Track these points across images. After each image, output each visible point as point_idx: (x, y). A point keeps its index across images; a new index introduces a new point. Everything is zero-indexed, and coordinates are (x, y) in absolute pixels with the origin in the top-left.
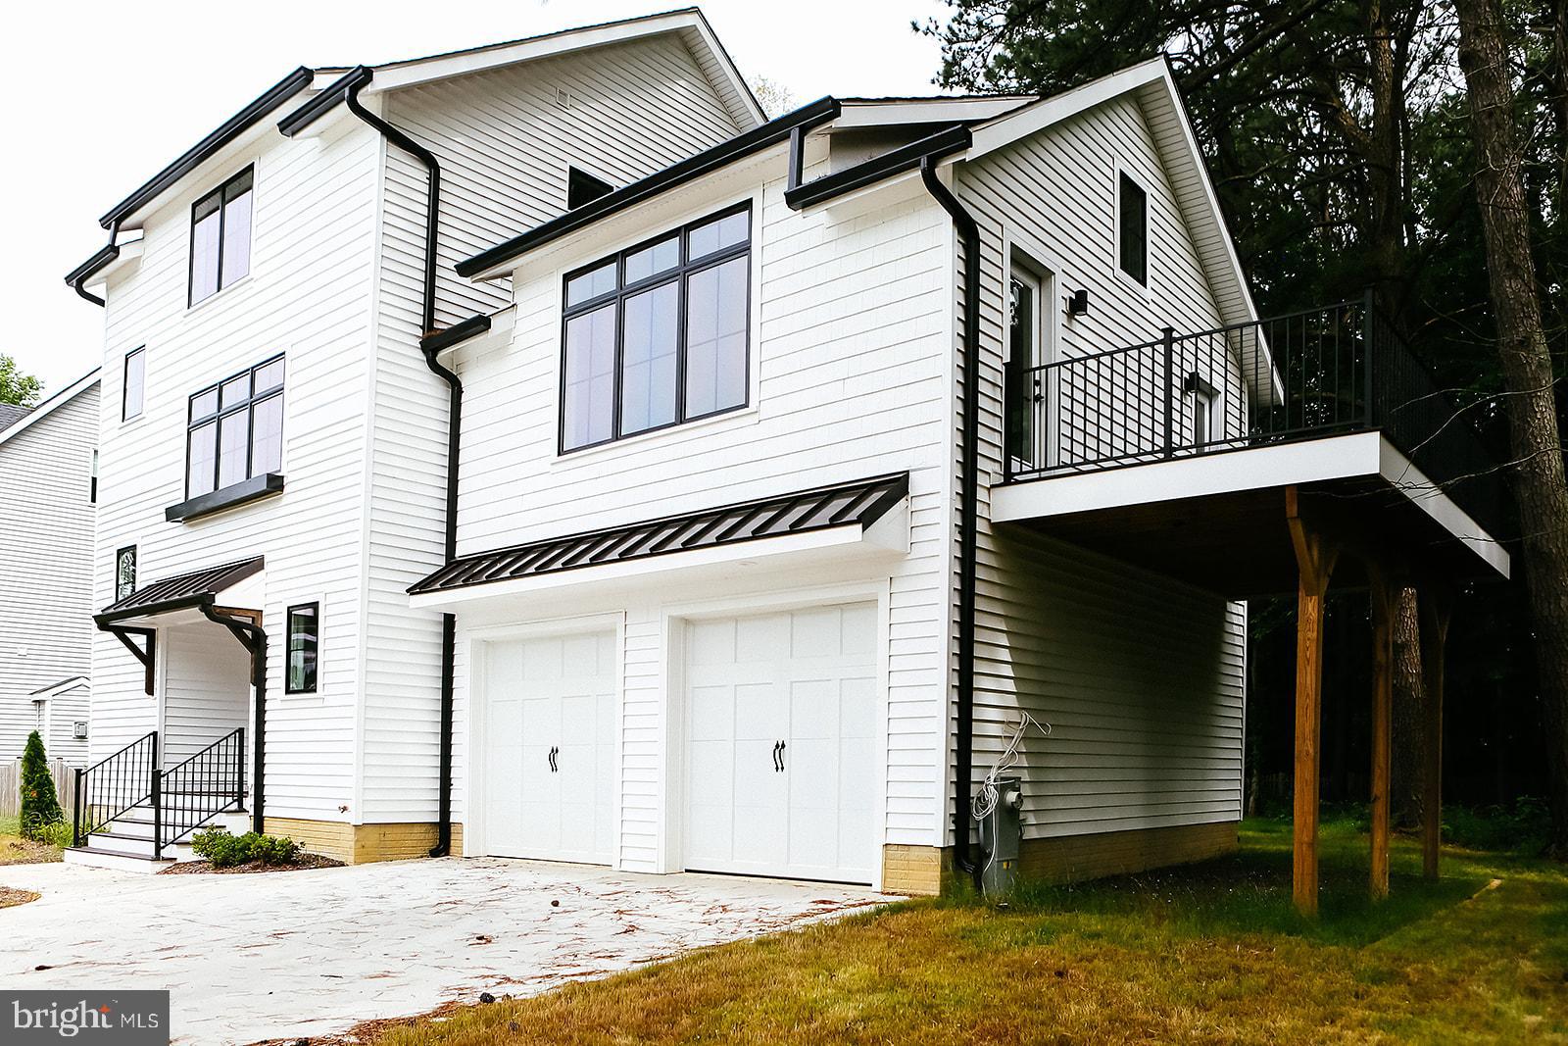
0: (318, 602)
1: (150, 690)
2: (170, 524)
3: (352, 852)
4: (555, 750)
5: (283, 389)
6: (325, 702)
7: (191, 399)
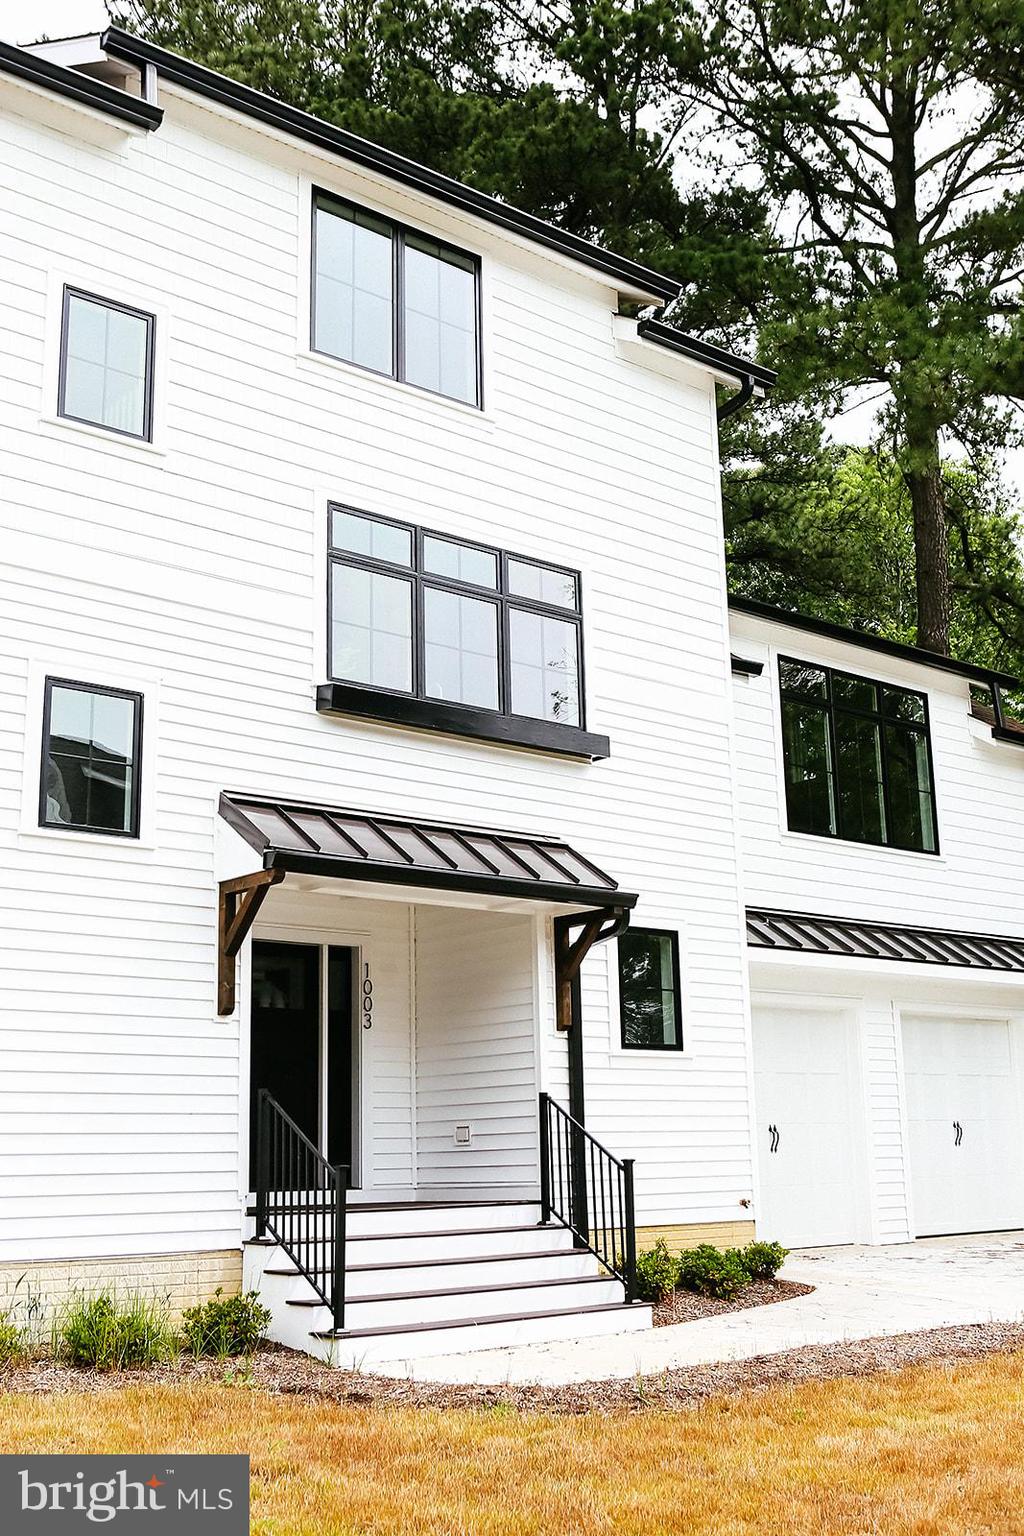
0: (676, 933)
4: (772, 1127)
5: (575, 617)
6: (695, 1064)
7: (330, 506)
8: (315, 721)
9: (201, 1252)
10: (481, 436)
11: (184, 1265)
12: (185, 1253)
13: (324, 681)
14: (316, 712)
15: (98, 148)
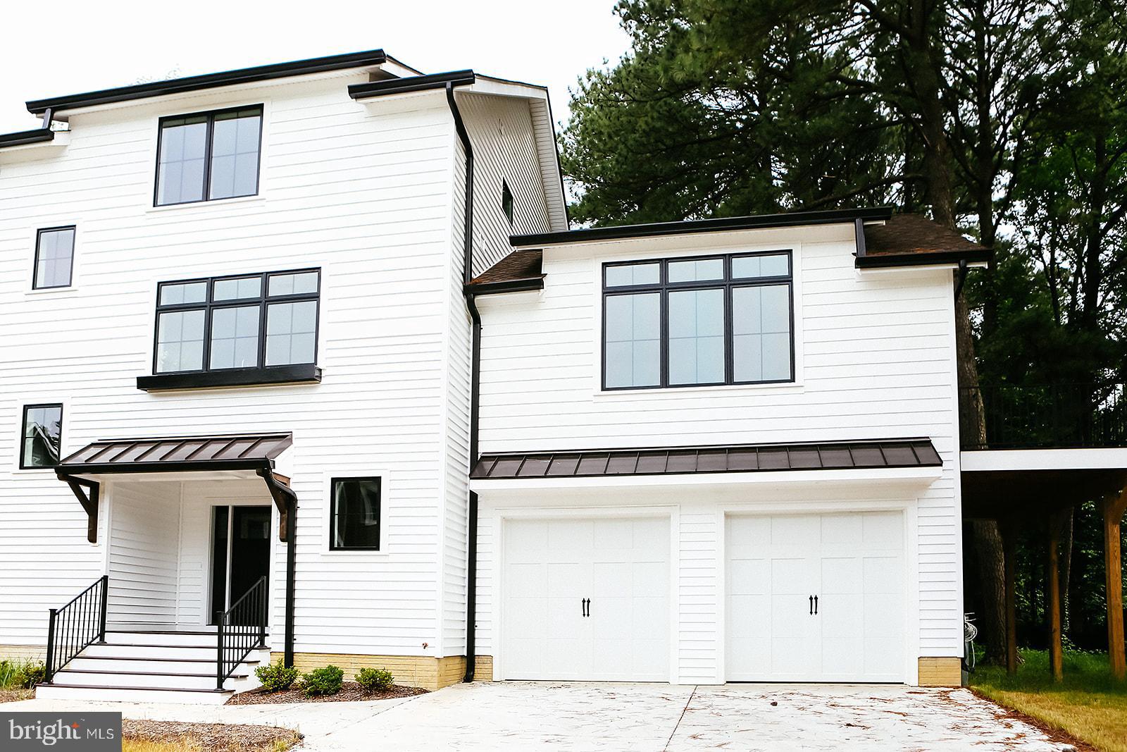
0: (380, 477)
1: (92, 537)
2: (140, 391)
3: (436, 679)
6: (391, 559)
7: (160, 285)
8: (144, 395)
13: (150, 375)
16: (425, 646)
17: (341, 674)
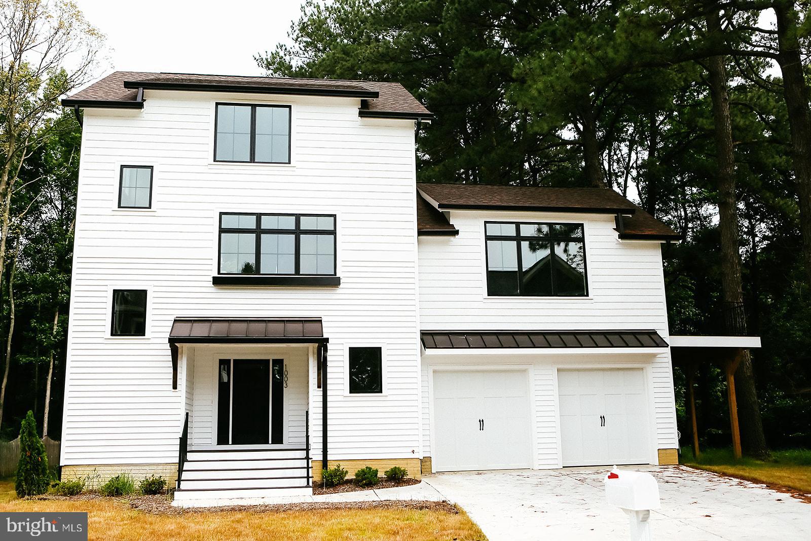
0: (380, 347)
1: (175, 386)
3: (420, 472)
4: (481, 420)
5: (333, 233)
6: (389, 398)
7: (221, 214)
8: (213, 289)
9: (167, 464)
10: (291, 173)
11: (160, 467)
12: (161, 464)
13: (216, 275)
14: (213, 286)
15: (134, 117)
16: (413, 452)
17: (377, 471)
